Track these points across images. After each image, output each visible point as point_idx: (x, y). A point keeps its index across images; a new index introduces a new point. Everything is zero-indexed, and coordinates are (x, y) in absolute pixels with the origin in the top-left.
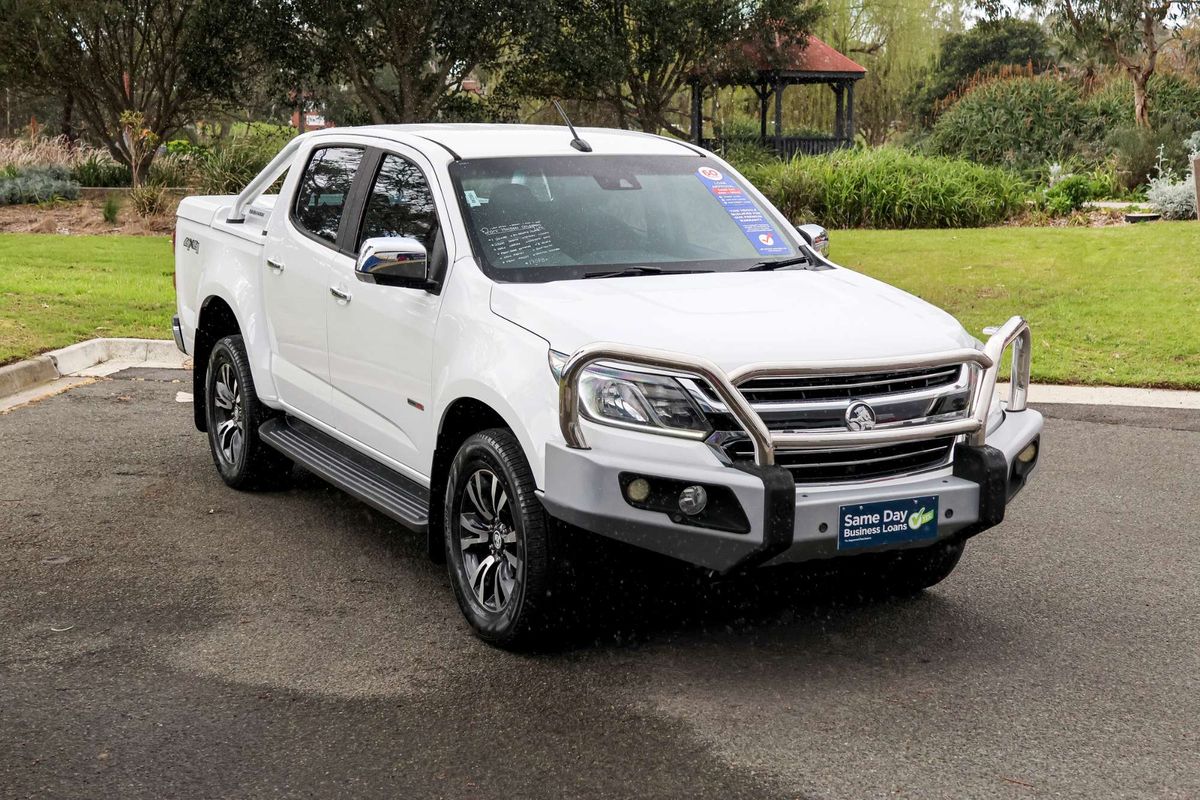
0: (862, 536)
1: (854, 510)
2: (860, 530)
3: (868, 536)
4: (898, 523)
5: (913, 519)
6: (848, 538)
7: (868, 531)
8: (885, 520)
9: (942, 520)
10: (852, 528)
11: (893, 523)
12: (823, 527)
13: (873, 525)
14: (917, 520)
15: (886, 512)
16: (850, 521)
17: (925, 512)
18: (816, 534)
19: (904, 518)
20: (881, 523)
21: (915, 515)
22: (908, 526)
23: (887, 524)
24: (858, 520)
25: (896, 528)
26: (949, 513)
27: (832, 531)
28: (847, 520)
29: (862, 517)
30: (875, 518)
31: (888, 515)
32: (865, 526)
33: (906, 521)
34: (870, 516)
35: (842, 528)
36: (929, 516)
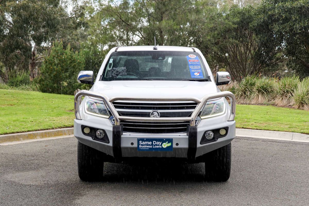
0: (146, 148)
1: (143, 140)
2: (145, 146)
3: (148, 148)
4: (158, 145)
5: (164, 145)
6: (141, 148)
7: (148, 147)
8: (154, 144)
9: (174, 146)
10: (142, 145)
11: (156, 145)
12: (132, 144)
13: (149, 145)
14: (165, 145)
15: (154, 142)
16: (141, 143)
17: (168, 143)
18: (130, 145)
19: (160, 144)
20: (152, 145)
21: (164, 144)
22: (162, 146)
23: (154, 145)
24: (144, 143)
25: (158, 147)
26: (177, 144)
27: (135, 145)
28: (140, 142)
29: (145, 142)
30: (150, 143)
31: (155, 143)
32: (146, 145)
33: (161, 145)
34: (148, 142)
35: (138, 145)
36: (170, 144)
